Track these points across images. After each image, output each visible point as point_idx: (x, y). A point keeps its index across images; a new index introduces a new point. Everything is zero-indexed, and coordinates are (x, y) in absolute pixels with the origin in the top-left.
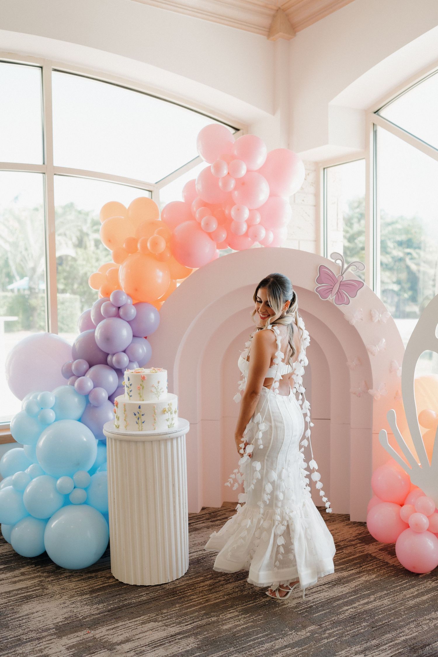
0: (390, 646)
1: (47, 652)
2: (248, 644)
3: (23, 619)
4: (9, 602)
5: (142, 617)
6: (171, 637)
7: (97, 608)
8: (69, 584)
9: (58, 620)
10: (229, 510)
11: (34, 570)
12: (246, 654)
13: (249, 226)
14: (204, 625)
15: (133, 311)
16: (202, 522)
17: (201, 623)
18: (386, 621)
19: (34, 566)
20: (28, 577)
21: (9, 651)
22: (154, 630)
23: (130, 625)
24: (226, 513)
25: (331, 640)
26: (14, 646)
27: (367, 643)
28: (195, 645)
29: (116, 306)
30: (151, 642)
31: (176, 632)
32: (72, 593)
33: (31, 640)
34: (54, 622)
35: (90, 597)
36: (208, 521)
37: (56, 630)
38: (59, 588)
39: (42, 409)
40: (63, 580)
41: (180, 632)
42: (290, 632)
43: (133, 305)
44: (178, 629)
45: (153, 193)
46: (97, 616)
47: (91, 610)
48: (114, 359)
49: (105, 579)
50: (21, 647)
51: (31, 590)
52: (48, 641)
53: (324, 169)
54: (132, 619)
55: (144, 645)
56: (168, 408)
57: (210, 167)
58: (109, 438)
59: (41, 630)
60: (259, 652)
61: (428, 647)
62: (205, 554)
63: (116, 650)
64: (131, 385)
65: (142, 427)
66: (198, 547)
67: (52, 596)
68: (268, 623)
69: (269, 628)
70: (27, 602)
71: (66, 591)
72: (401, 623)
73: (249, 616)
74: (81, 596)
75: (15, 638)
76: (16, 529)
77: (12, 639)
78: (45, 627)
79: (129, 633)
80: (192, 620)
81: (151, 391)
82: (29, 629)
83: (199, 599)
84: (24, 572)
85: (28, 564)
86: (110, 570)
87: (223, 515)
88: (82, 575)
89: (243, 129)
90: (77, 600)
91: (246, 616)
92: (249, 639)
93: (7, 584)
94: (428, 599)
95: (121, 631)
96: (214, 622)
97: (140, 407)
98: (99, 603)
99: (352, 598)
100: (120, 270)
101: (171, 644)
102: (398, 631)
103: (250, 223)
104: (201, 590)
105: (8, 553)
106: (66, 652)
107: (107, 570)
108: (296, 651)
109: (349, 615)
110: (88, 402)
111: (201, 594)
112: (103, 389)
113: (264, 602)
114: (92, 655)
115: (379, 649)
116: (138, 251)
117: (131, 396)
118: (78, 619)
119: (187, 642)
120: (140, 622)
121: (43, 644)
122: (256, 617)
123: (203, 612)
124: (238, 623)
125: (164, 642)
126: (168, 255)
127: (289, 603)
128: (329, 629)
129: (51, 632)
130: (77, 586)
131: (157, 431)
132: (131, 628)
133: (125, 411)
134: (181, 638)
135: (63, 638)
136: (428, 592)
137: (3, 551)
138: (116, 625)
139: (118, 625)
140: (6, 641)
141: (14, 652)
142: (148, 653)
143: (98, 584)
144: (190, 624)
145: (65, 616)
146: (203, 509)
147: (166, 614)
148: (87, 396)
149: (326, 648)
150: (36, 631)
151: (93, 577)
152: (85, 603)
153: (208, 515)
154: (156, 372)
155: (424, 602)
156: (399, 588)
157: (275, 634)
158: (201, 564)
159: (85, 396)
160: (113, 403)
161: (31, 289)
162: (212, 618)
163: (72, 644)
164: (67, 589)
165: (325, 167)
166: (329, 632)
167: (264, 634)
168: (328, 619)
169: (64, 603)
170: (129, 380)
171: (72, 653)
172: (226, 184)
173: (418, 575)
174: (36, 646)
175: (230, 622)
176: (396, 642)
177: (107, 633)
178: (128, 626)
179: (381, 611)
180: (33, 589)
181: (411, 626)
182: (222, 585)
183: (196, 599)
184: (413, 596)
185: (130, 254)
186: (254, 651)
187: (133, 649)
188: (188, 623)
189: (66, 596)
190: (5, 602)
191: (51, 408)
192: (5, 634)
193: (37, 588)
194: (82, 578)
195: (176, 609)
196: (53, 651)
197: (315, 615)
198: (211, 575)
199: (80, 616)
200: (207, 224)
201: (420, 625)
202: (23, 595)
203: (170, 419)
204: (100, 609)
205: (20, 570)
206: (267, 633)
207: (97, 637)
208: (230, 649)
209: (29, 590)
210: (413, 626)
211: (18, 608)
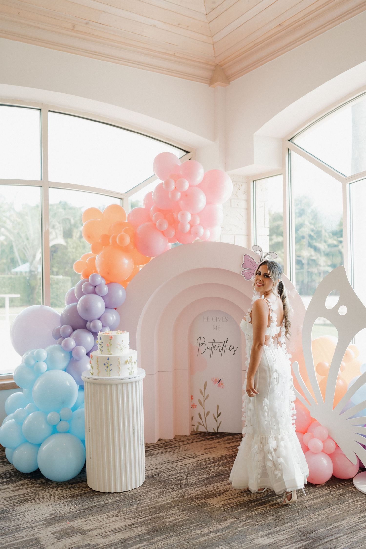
0: (287, 532)
1: (38, 536)
2: (184, 531)
3: (20, 515)
4: (11, 504)
5: (108, 513)
6: (128, 526)
7: (75, 507)
8: (55, 491)
9: (46, 515)
10: (179, 441)
11: (30, 482)
12: (182, 537)
13: (191, 226)
14: (153, 519)
15: (106, 289)
16: (157, 449)
17: (151, 518)
18: (286, 516)
19: (29, 479)
20: (24, 487)
21: (10, 535)
22: (116, 522)
23: (99, 518)
24: (177, 443)
25: (245, 528)
26: (14, 532)
27: (270, 530)
28: (144, 532)
29: (93, 285)
30: (113, 530)
31: (132, 523)
32: (58, 497)
33: (26, 528)
34: (44, 517)
35: (71, 500)
36: (163, 448)
37: (45, 521)
38: (48, 495)
39: (37, 361)
40: (51, 489)
41: (135, 523)
42: (216, 523)
43: (106, 284)
44: (134, 521)
45: (123, 200)
46: (75, 513)
47: (71, 509)
48: (92, 324)
49: (82, 489)
50: (19, 533)
51: (27, 495)
52: (38, 529)
53: (253, 181)
54: (101, 514)
55: (109, 531)
56: (129, 360)
57: (162, 183)
58: (85, 382)
59: (34, 522)
60: (191, 536)
61: (314, 532)
62: (158, 471)
63: (88, 534)
64: (102, 343)
65: (110, 373)
66: (153, 467)
67: (42, 499)
68: (200, 517)
69: (201, 520)
70: (24, 504)
71: (53, 496)
72: (297, 517)
73: (187, 513)
74: (64, 499)
75: (15, 527)
76: (17, 452)
77: (12, 528)
78: (37, 520)
79: (98, 523)
80: (145, 515)
81: (117, 347)
82: (25, 521)
83: (151, 501)
84: (22, 483)
85: (25, 478)
86: (86, 482)
87: (174, 444)
88: (65, 486)
89: (192, 152)
90: (61, 502)
91: (184, 513)
92: (185, 527)
93: (9, 492)
94: (320, 501)
95: (92, 522)
96: (160, 517)
97: (108, 359)
98: (77, 504)
99: (264, 500)
100: (96, 258)
101: (128, 530)
102: (294, 522)
103: (192, 224)
104: (153, 496)
105: (10, 471)
106: (51, 535)
107: (84, 482)
108: (218, 535)
109: (260, 512)
110: (71, 357)
111: (153, 498)
112: (83, 347)
113: (199, 503)
114: (70, 537)
115: (278, 534)
116: (110, 245)
117: (102, 351)
118: (61, 515)
119: (139, 530)
120: (106, 516)
121: (35, 530)
122: (191, 513)
123: (153, 510)
124: (178, 517)
125: (123, 530)
126: (132, 248)
127: (217, 504)
128: (244, 521)
129: (41, 523)
130: (61, 493)
131: (120, 377)
132: (100, 520)
133: (98, 362)
134: (135, 527)
135: (50, 527)
136: (320, 497)
137: (7, 470)
138: (89, 519)
139: (90, 518)
140: (8, 529)
141: (14, 536)
142: (110, 536)
143: (77, 491)
144: (143, 518)
145: (51, 513)
146: (159, 440)
147: (125, 512)
148: (71, 352)
149: (240, 533)
150: (31, 522)
151: (73, 487)
152: (67, 504)
153: (163, 444)
154: (121, 334)
155: (317, 503)
156: (300, 494)
157: (204, 524)
158: (155, 478)
159: (69, 352)
160: (89, 357)
161: (31, 271)
162: (159, 514)
163: (56, 531)
164: (53, 495)
165: (255, 180)
166: (244, 523)
167: (197, 524)
168: (245, 515)
169: (51, 504)
170: (101, 339)
171: (56, 536)
172: (174, 196)
173: (316, 485)
174: (30, 532)
175: (172, 516)
176: (291, 529)
177: (82, 524)
178: (98, 519)
179: (284, 509)
180: (28, 495)
181: (304, 519)
182: (169, 492)
183: (149, 502)
184: (310, 499)
185: (104, 247)
186: (187, 535)
187: (100, 534)
188: (141, 517)
189: (53, 500)
190: (8, 504)
191: (44, 361)
192: (7, 524)
193: (32, 494)
194: (65, 488)
195: (133, 508)
196: (42, 535)
197: (235, 512)
198: (161, 486)
199: (62, 513)
200: (160, 225)
201: (311, 518)
202: (21, 499)
203: (131, 368)
204: (78, 508)
205: (19, 482)
206: (198, 523)
207: (74, 527)
208: (170, 534)
209: (25, 496)
210: (306, 519)
211: (17, 507)
